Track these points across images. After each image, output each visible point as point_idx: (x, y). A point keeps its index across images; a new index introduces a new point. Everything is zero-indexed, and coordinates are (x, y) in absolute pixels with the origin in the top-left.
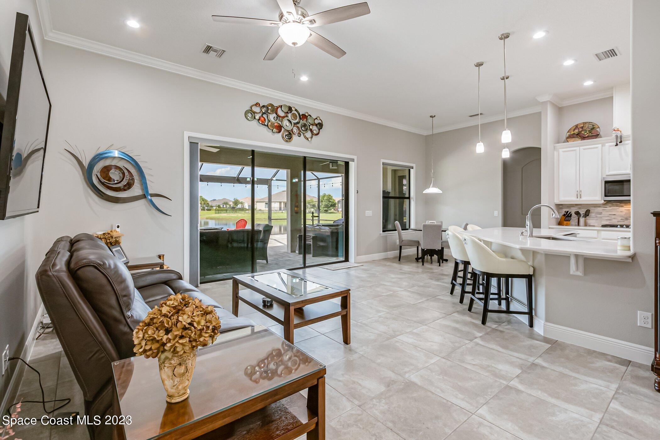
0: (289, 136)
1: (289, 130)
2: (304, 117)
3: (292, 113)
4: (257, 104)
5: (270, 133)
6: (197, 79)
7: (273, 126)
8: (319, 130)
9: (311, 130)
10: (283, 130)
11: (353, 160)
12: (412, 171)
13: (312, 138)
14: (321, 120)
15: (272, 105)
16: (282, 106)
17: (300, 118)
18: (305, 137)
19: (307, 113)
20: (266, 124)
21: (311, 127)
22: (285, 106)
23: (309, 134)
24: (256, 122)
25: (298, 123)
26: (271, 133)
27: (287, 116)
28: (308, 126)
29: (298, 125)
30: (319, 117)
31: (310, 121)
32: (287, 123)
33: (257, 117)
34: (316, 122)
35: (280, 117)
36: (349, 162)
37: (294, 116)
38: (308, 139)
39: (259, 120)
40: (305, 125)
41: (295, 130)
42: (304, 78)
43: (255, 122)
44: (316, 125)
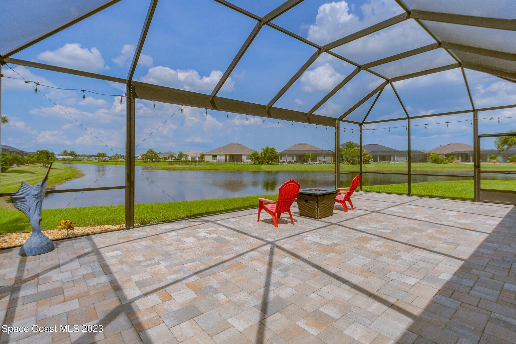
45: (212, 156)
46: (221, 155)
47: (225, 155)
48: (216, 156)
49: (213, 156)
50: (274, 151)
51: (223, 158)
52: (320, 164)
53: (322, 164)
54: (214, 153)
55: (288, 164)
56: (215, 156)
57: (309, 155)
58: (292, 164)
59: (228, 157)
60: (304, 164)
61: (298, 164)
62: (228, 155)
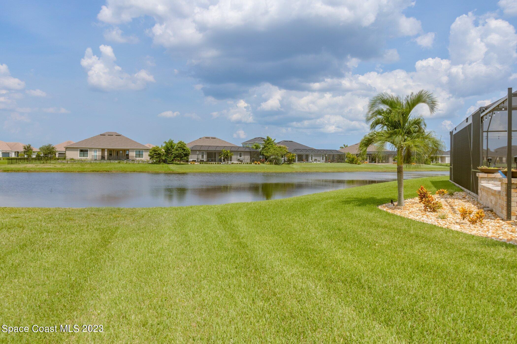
45: (79, 152)
46: (95, 149)
47: (101, 150)
48: (87, 151)
49: (81, 151)
50: (185, 147)
51: (99, 154)
52: (239, 163)
53: (241, 164)
54: (83, 146)
55: (200, 164)
56: (84, 151)
57: (227, 152)
58: (205, 163)
59: (106, 153)
60: (220, 163)
61: (213, 164)
62: (106, 150)
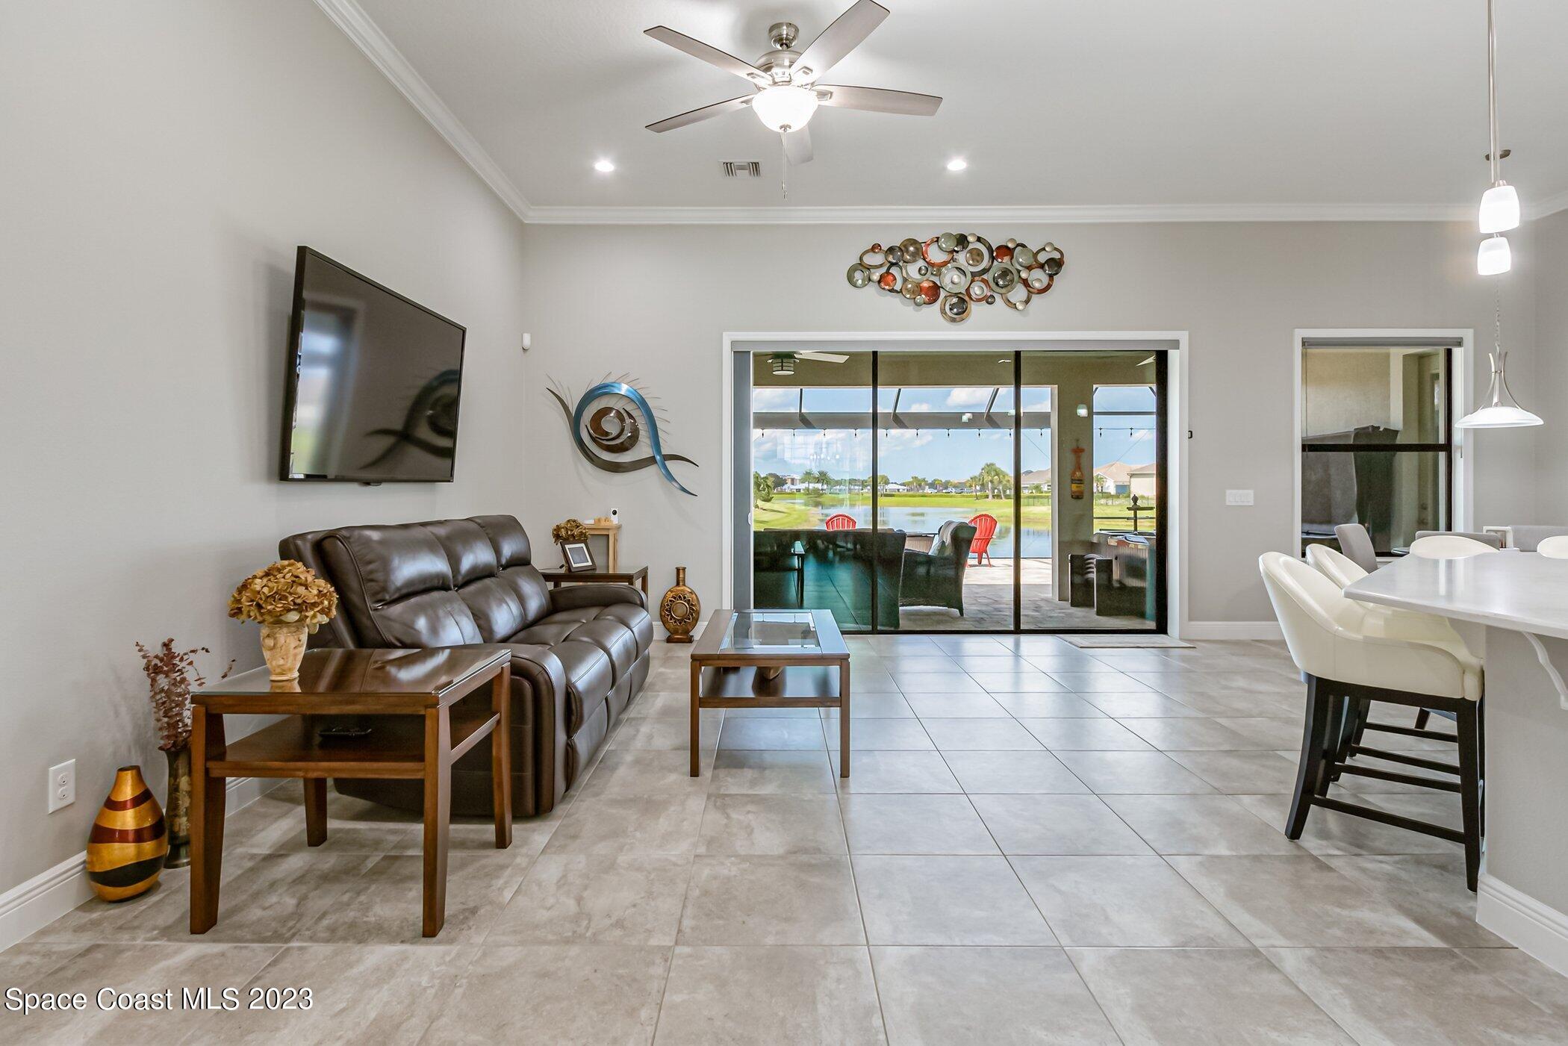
0: (961, 306)
1: (960, 293)
2: (1005, 251)
3: (968, 249)
4: (875, 248)
5: (909, 309)
6: (744, 226)
7: (919, 289)
8: (1051, 276)
9: (1026, 283)
10: (943, 294)
11: (1176, 344)
12: (1458, 353)
13: (1027, 302)
14: (1056, 249)
15: (913, 242)
16: (938, 238)
17: (993, 258)
18: (1008, 302)
19: (1012, 240)
20: (898, 287)
21: (1024, 275)
22: (948, 236)
23: (1019, 293)
24: (873, 288)
25: (985, 271)
26: (912, 307)
27: (953, 259)
28: (1015, 272)
29: (985, 277)
30: (1050, 244)
31: (1021, 258)
32: (955, 277)
33: (876, 277)
34: (1042, 258)
35: (933, 265)
36: (1167, 351)
37: (977, 255)
38: (1014, 306)
39: (879, 282)
40: (1005, 273)
41: (977, 290)
42: (957, 165)
43: (872, 290)
44: (1042, 266)
